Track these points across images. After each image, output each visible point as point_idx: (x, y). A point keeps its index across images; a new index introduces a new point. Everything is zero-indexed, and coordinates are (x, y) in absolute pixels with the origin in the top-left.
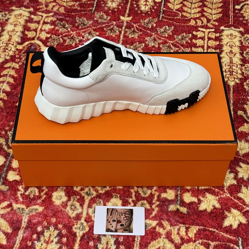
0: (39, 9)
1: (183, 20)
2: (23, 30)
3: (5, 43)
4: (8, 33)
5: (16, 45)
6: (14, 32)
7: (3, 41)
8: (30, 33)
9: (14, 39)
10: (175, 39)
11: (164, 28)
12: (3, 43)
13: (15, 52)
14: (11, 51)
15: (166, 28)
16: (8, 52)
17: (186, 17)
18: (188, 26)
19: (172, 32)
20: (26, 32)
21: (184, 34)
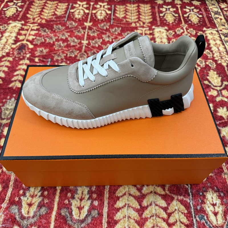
0: (28, 21)
1: (127, 24)
2: (16, 35)
10: (123, 36)
13: (10, 50)
15: (116, 29)
17: (129, 22)
18: (131, 27)
19: (120, 31)
20: (19, 37)
21: (129, 32)
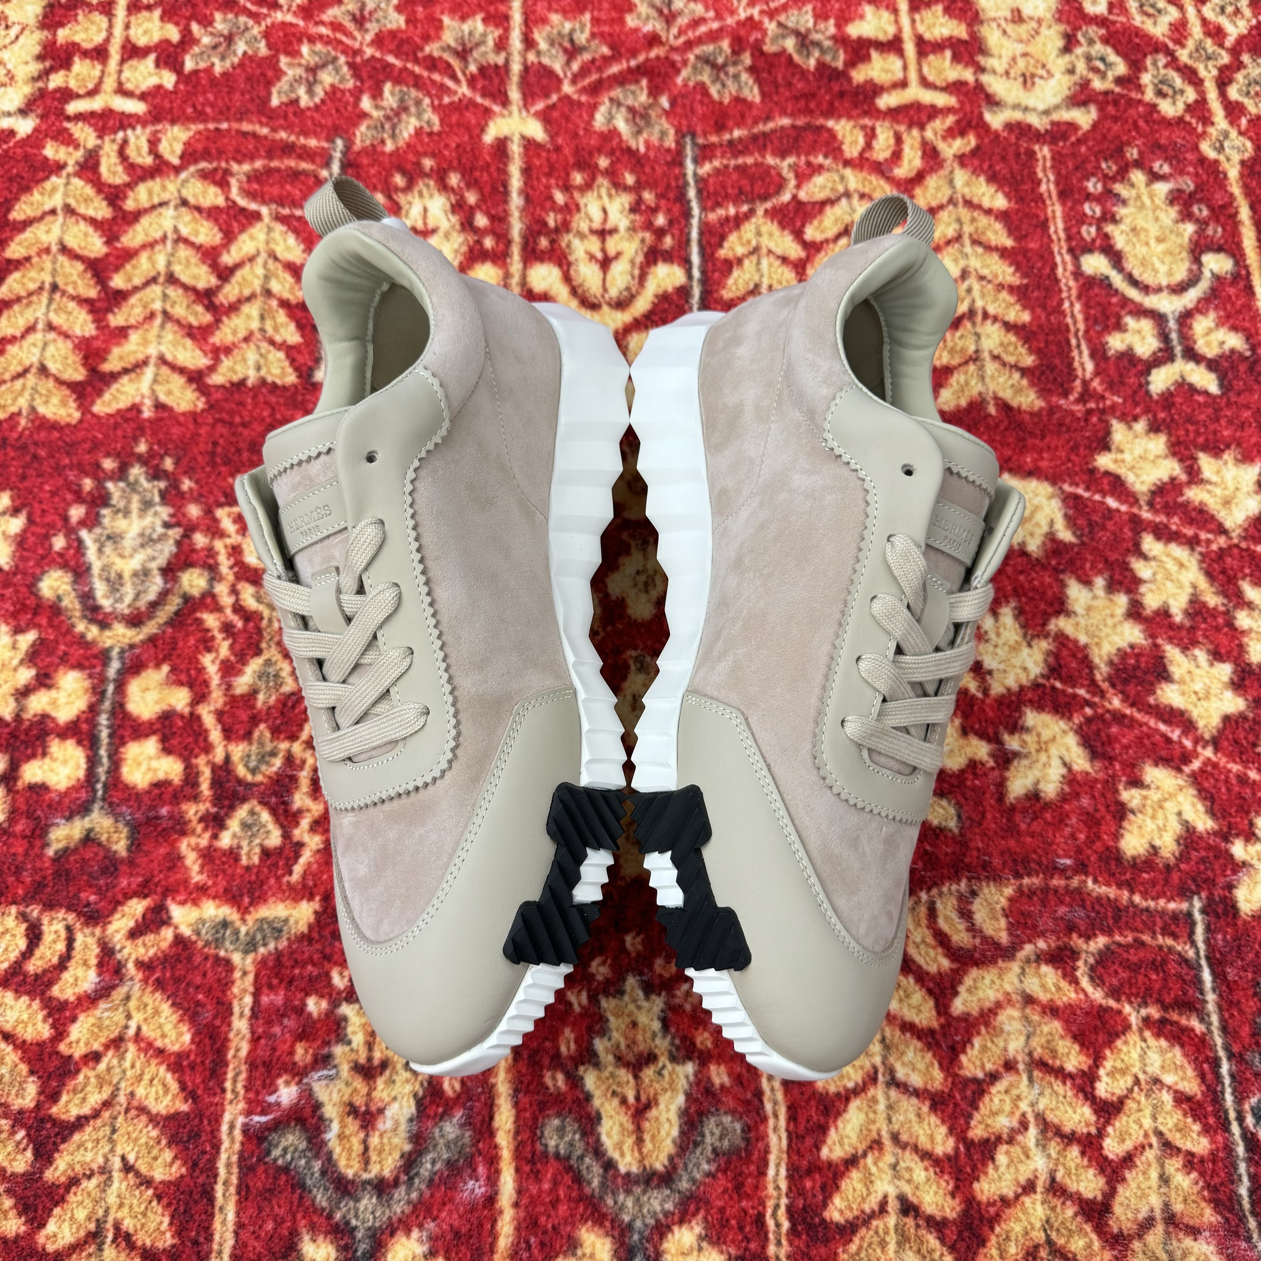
1: (221, 154)
10: (267, 35)
11: (320, 92)
15: (310, 92)
17: (204, 175)
18: (200, 116)
19: (279, 74)
21: (218, 69)
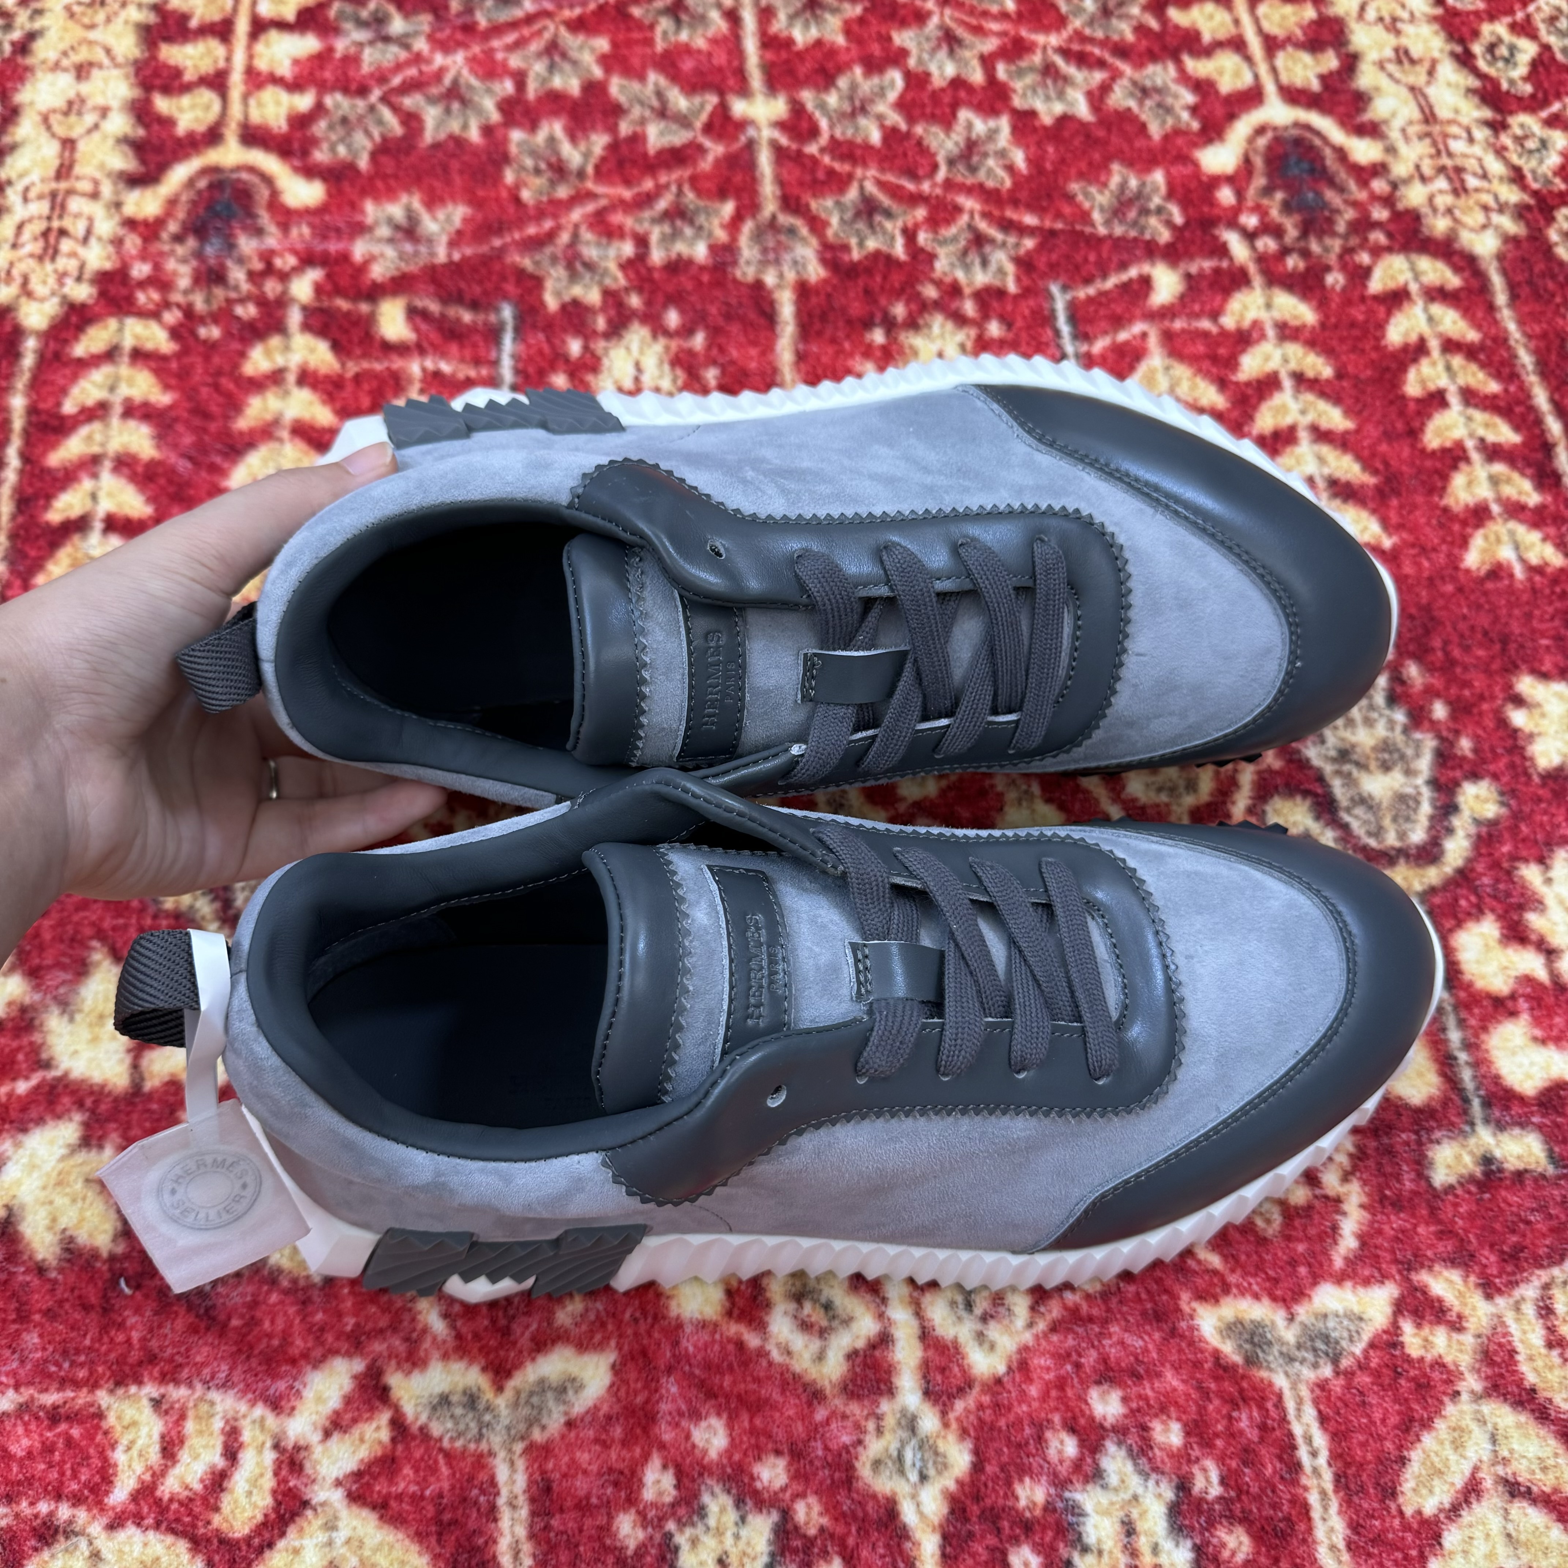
3: (40, 197)
4: (49, 128)
5: (117, 193)
6: (80, 113)
7: (26, 181)
8: (186, 100)
9: (95, 162)
12: (25, 200)
14: (93, 241)
16: (73, 255)
